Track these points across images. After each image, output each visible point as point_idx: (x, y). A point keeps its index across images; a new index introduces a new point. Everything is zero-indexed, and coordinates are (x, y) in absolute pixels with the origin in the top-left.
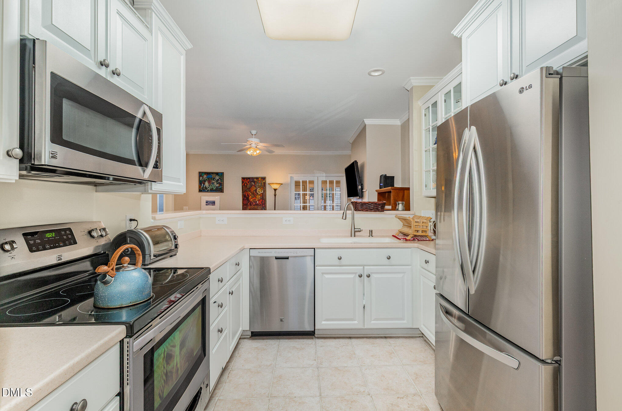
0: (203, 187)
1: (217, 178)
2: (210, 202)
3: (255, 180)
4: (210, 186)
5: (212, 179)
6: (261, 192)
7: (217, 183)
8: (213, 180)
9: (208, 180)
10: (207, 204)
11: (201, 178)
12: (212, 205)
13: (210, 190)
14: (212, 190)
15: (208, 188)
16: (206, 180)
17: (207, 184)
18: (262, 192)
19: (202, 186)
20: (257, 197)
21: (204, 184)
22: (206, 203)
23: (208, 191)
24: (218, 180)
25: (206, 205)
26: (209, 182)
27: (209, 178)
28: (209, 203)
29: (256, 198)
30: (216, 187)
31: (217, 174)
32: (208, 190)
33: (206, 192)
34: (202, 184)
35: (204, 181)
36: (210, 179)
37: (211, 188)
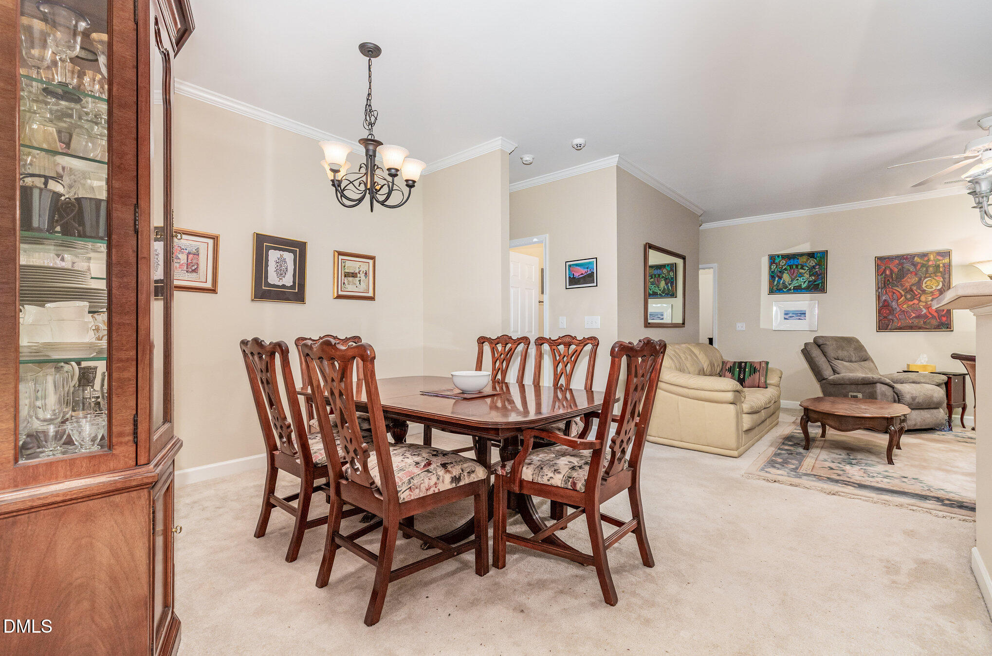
0: (778, 282)
1: (812, 263)
2: (793, 314)
3: (917, 259)
4: (795, 282)
5: (799, 267)
6: (937, 286)
7: (811, 273)
8: (802, 268)
9: (788, 268)
10: (787, 317)
11: (774, 267)
12: (800, 319)
13: (794, 289)
14: (798, 289)
15: (790, 284)
16: (785, 269)
17: (786, 277)
18: (939, 287)
19: (776, 283)
20: (923, 298)
21: (780, 278)
22: (786, 314)
23: (789, 291)
24: (814, 267)
25: (785, 319)
26: (791, 275)
27: (791, 267)
28: (790, 315)
29: (920, 301)
30: (809, 282)
31: (811, 255)
32: (790, 289)
33: (784, 293)
34: (777, 279)
35: (780, 272)
36: (794, 267)
37: (797, 285)
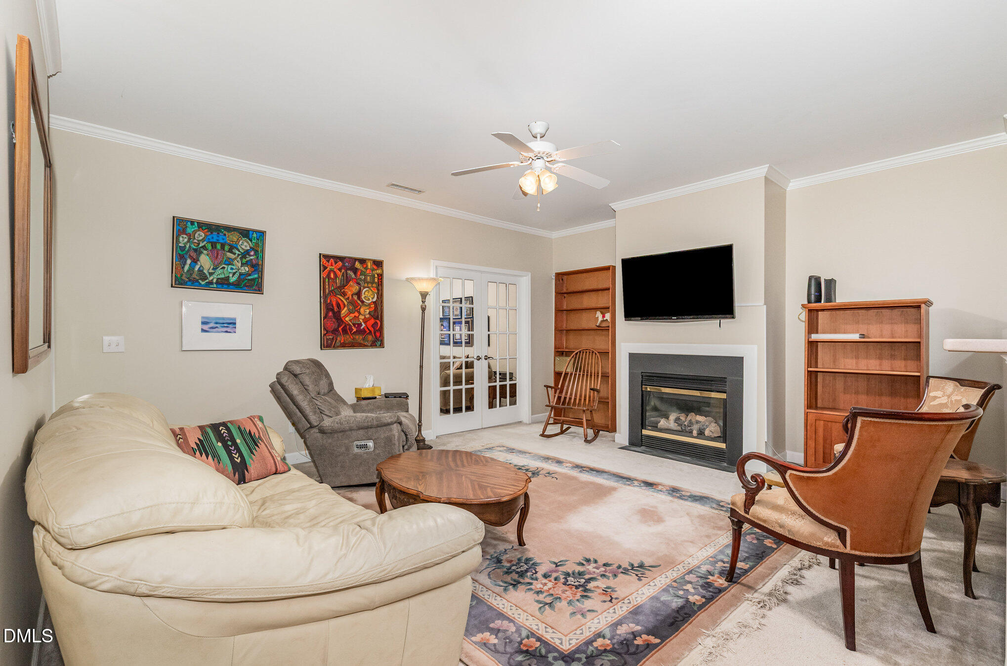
0: (191, 268)
1: (245, 245)
2: (216, 323)
3: (358, 265)
4: (219, 271)
5: (227, 248)
6: (373, 298)
7: (244, 261)
8: (230, 251)
9: (209, 246)
10: (206, 327)
11: (183, 239)
12: (227, 332)
13: (217, 283)
14: (224, 284)
15: (211, 274)
16: (204, 247)
17: (205, 261)
18: (375, 300)
19: (187, 268)
20: (362, 310)
21: (195, 261)
22: (203, 323)
23: (209, 286)
24: (247, 252)
25: (203, 331)
26: (214, 256)
27: (214, 245)
28: (212, 325)
29: (359, 313)
30: (241, 274)
31: (245, 233)
32: (211, 283)
33: (201, 287)
34: (189, 261)
35: (195, 250)
36: (219, 246)
37: (222, 276)
